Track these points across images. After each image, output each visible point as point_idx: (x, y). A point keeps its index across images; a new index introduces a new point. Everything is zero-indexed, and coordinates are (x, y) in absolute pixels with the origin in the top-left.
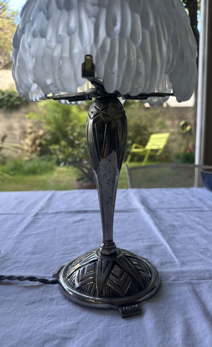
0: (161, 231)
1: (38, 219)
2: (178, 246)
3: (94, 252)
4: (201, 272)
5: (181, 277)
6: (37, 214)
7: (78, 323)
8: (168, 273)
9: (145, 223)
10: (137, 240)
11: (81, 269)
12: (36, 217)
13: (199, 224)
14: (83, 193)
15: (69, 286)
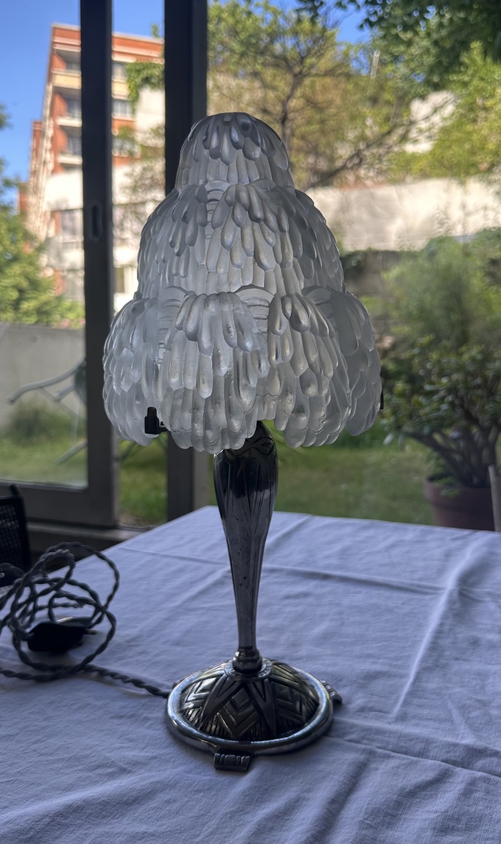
2: (432, 685)
4: (411, 740)
5: (368, 739)
7: (155, 758)
8: (353, 726)
9: (420, 625)
10: (368, 656)
14: (366, 528)
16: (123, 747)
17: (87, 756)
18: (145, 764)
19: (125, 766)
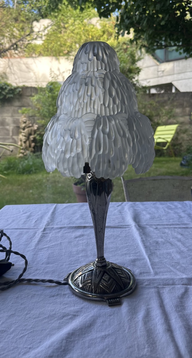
0: (146, 247)
1: (47, 233)
2: (157, 260)
3: (92, 264)
4: (167, 280)
5: (152, 283)
6: (45, 229)
7: (82, 308)
8: (144, 280)
9: (134, 240)
11: (83, 275)
12: (45, 232)
13: (179, 241)
15: (75, 287)
16: (66, 307)
17: (55, 314)
18: (81, 311)
19: (75, 314)
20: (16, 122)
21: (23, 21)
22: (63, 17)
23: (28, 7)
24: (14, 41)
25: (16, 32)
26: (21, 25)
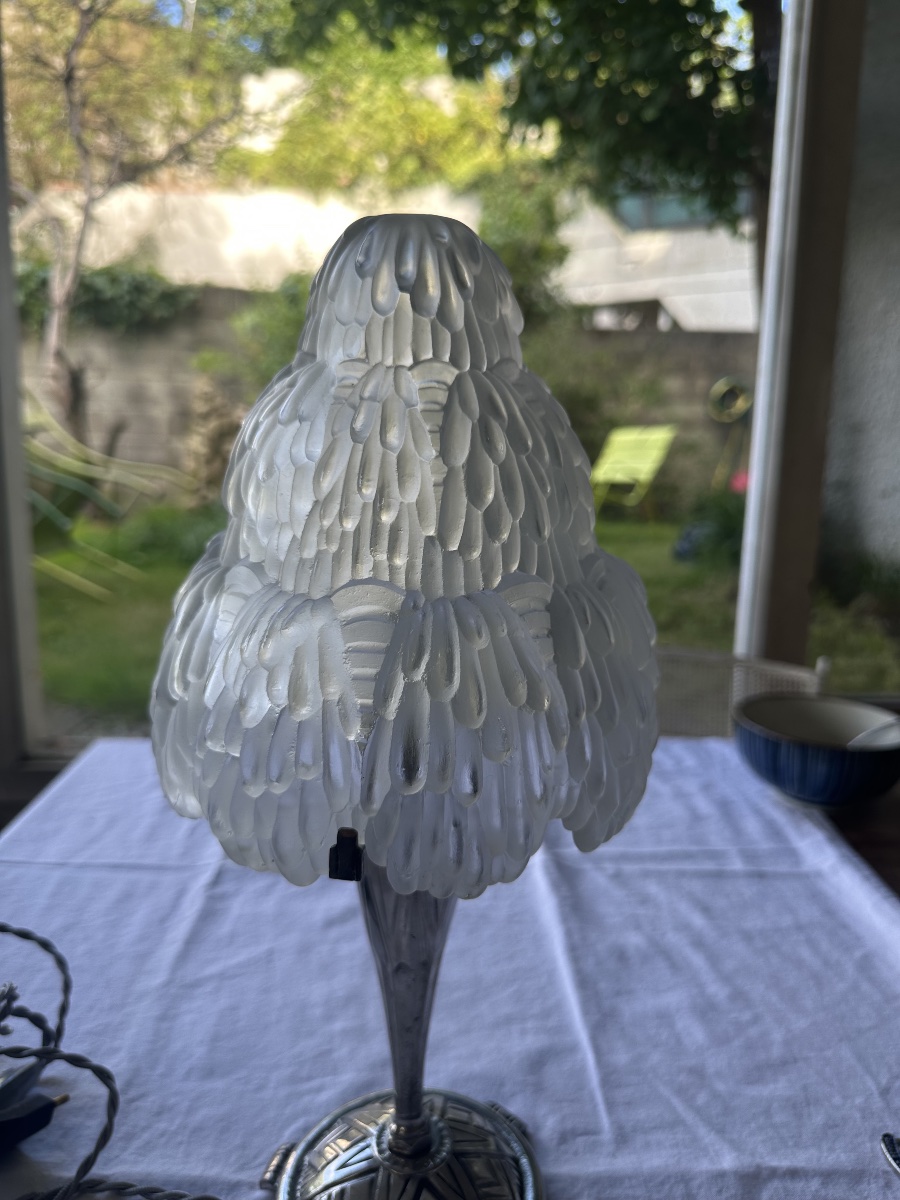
1: (224, 897)
2: (621, 1057)
6: (219, 877)
9: (539, 940)
10: (508, 1020)
12: (217, 891)
13: (698, 943)
20: (179, 395)
21: (210, 74)
22: (339, 72)
23: (228, 28)
24: (182, 135)
25: (190, 109)
26: (208, 85)
